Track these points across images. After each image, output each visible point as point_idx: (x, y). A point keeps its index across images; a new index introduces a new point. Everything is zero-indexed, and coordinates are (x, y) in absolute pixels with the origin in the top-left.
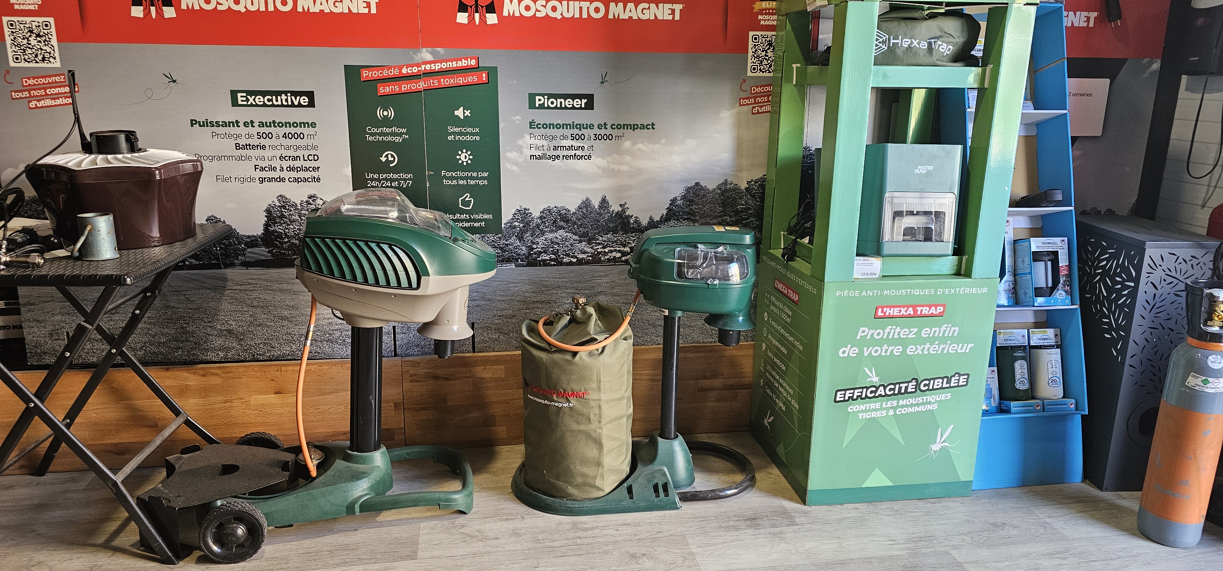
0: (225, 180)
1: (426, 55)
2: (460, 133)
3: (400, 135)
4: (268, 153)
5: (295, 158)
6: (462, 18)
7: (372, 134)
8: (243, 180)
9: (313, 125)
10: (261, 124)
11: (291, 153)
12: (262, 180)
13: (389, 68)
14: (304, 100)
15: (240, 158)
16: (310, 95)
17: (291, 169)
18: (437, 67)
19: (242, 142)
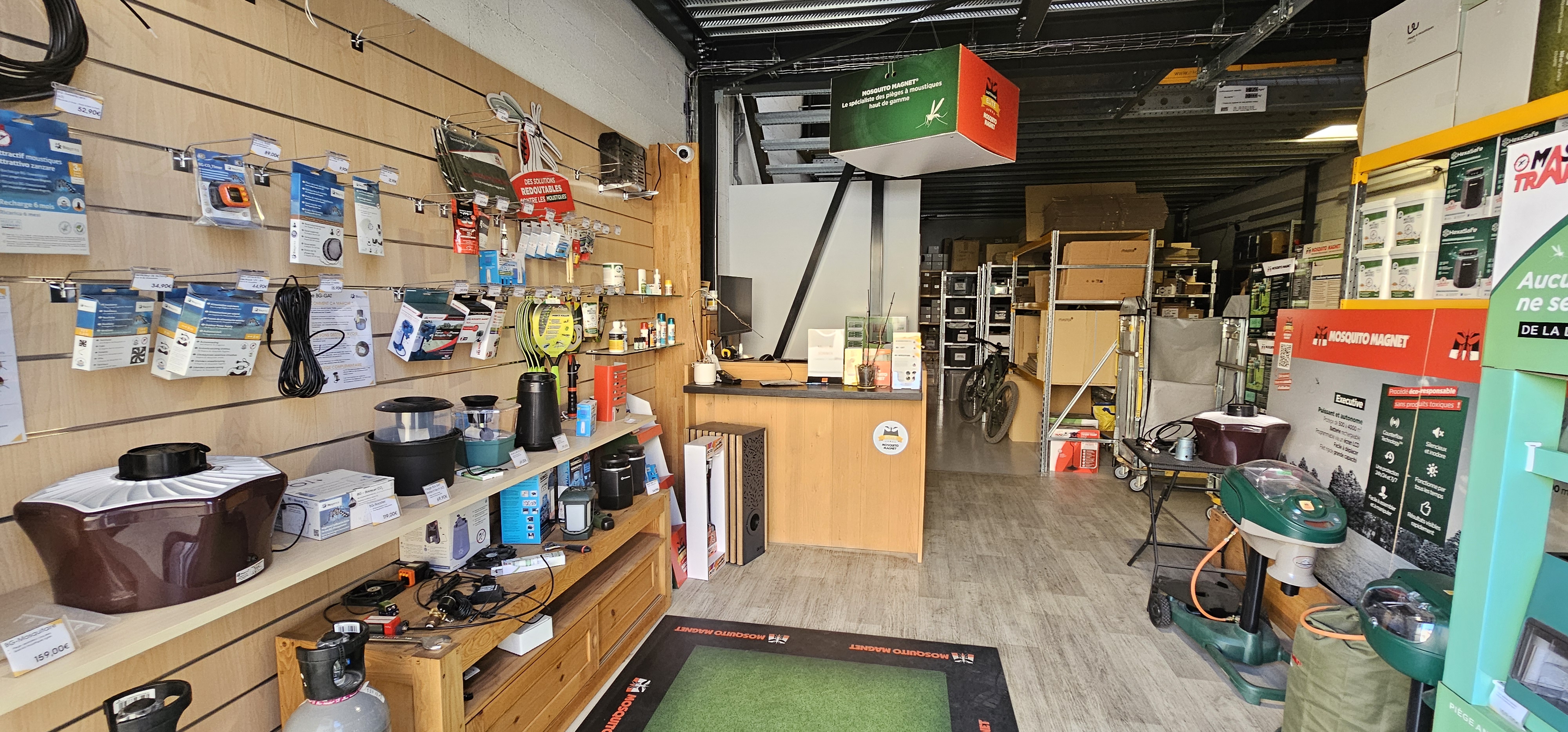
0: (1323, 448)
1: (1424, 381)
2: (1434, 450)
3: (1398, 440)
4: (1340, 436)
5: (1350, 443)
6: (1454, 354)
7: (1386, 437)
8: (1329, 450)
9: (1361, 422)
10: (1342, 417)
11: (1349, 439)
12: (1336, 453)
13: (1403, 388)
14: (1360, 404)
15: (1330, 436)
16: (1363, 401)
17: (1347, 450)
18: (1429, 392)
19: (1334, 426)
